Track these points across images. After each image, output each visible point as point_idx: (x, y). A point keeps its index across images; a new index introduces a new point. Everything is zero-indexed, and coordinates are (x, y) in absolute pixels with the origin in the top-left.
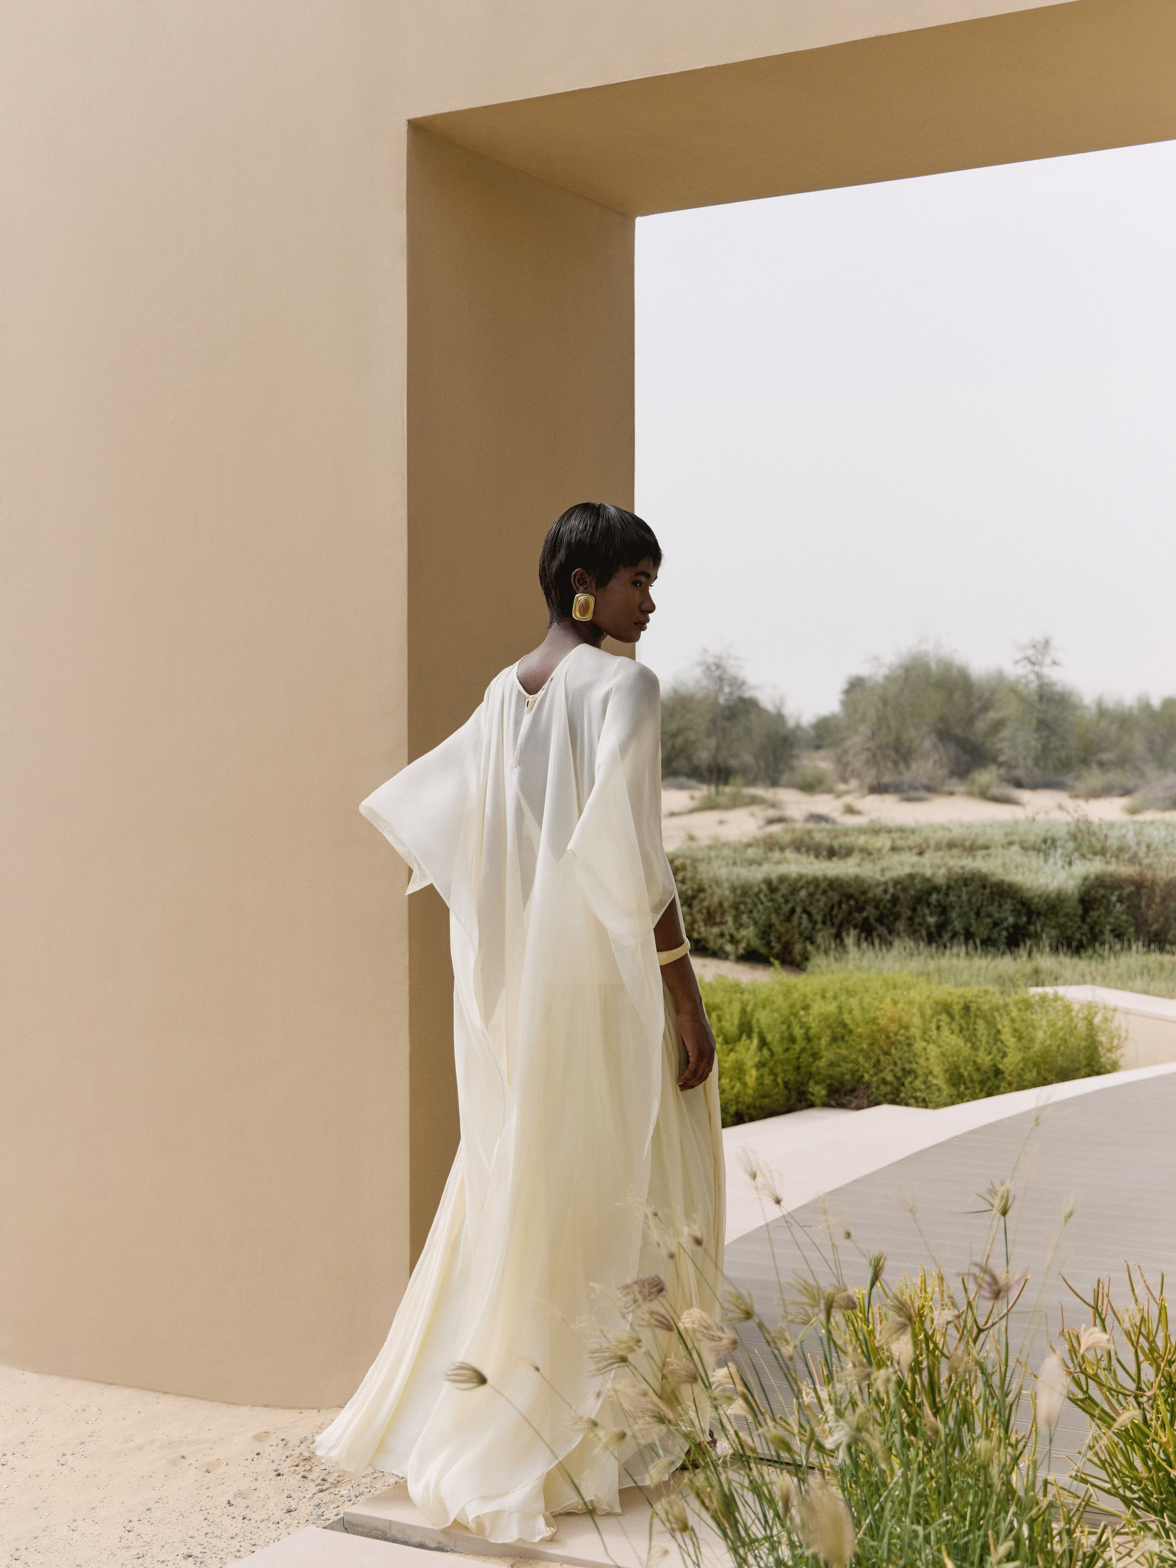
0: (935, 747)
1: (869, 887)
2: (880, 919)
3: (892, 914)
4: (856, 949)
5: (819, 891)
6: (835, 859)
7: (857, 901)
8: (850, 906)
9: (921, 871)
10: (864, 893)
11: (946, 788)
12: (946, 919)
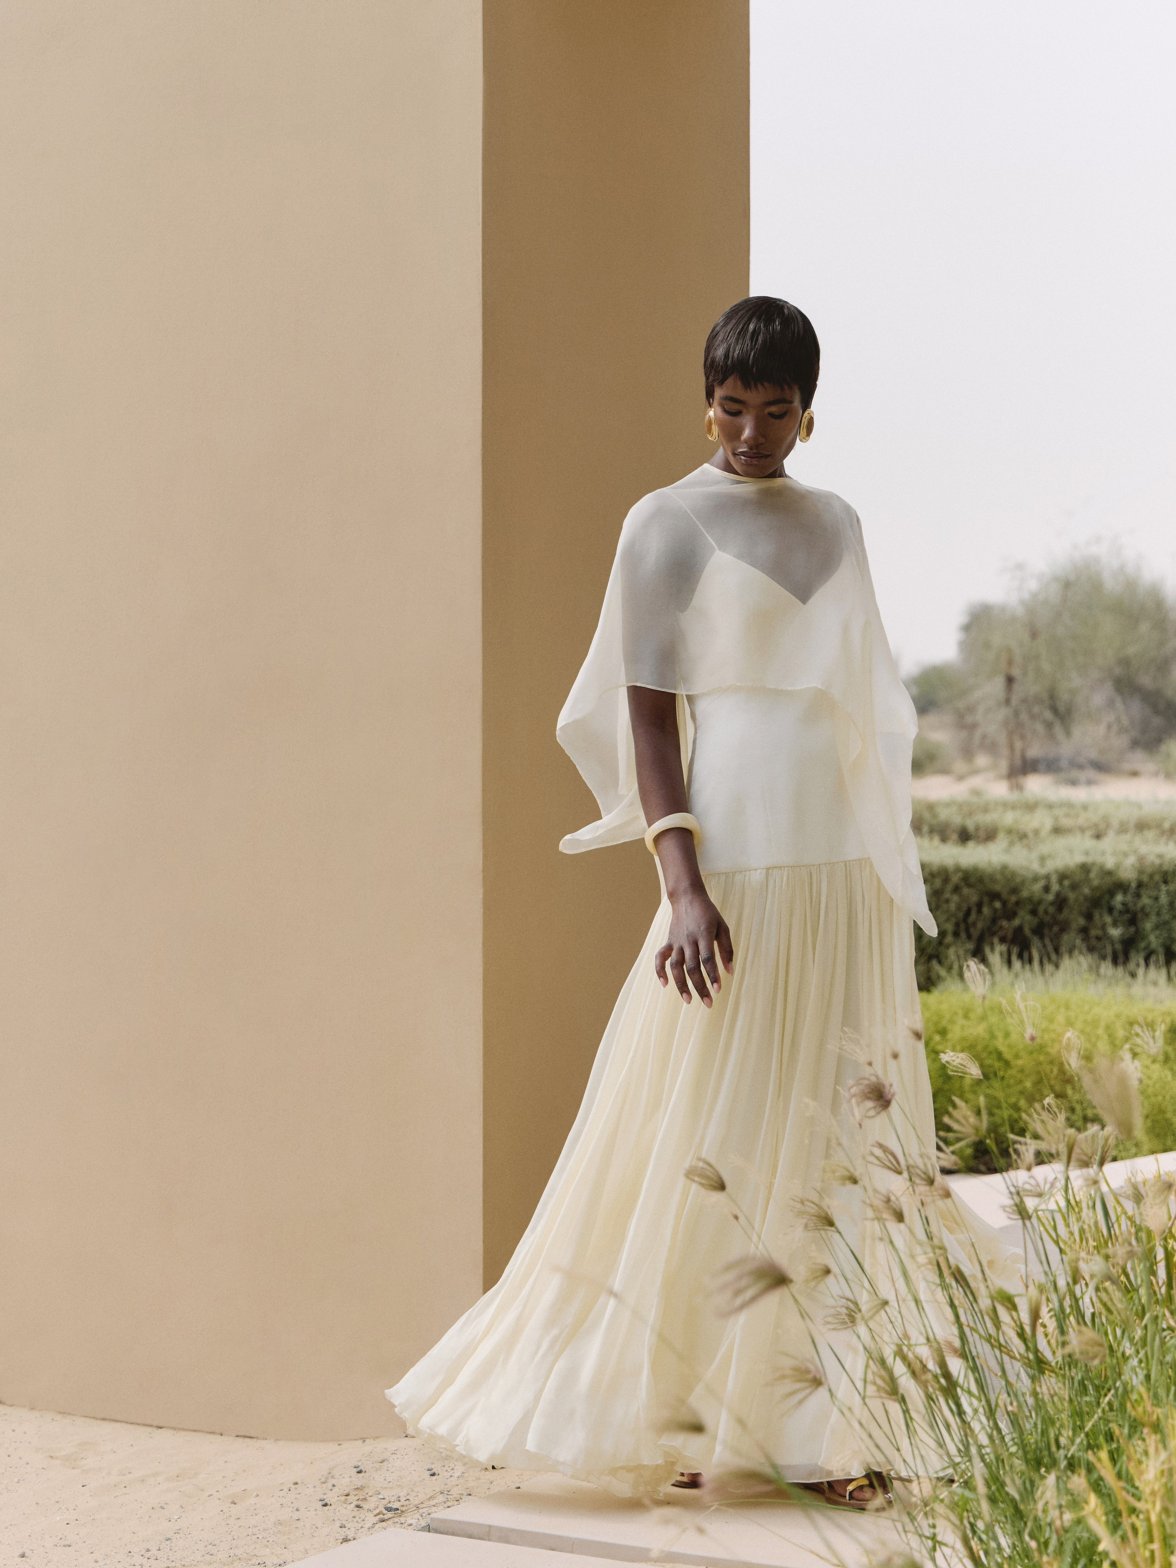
0: (1111, 704)
1: (1023, 883)
2: (1039, 931)
3: (1056, 922)
4: (1005, 970)
5: (949, 887)
6: (971, 844)
7: (1004, 903)
8: (995, 911)
9: (1099, 859)
10: (1015, 891)
11: (1127, 766)
12: (1137, 932)
